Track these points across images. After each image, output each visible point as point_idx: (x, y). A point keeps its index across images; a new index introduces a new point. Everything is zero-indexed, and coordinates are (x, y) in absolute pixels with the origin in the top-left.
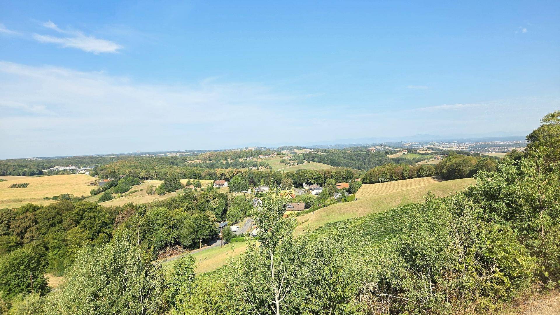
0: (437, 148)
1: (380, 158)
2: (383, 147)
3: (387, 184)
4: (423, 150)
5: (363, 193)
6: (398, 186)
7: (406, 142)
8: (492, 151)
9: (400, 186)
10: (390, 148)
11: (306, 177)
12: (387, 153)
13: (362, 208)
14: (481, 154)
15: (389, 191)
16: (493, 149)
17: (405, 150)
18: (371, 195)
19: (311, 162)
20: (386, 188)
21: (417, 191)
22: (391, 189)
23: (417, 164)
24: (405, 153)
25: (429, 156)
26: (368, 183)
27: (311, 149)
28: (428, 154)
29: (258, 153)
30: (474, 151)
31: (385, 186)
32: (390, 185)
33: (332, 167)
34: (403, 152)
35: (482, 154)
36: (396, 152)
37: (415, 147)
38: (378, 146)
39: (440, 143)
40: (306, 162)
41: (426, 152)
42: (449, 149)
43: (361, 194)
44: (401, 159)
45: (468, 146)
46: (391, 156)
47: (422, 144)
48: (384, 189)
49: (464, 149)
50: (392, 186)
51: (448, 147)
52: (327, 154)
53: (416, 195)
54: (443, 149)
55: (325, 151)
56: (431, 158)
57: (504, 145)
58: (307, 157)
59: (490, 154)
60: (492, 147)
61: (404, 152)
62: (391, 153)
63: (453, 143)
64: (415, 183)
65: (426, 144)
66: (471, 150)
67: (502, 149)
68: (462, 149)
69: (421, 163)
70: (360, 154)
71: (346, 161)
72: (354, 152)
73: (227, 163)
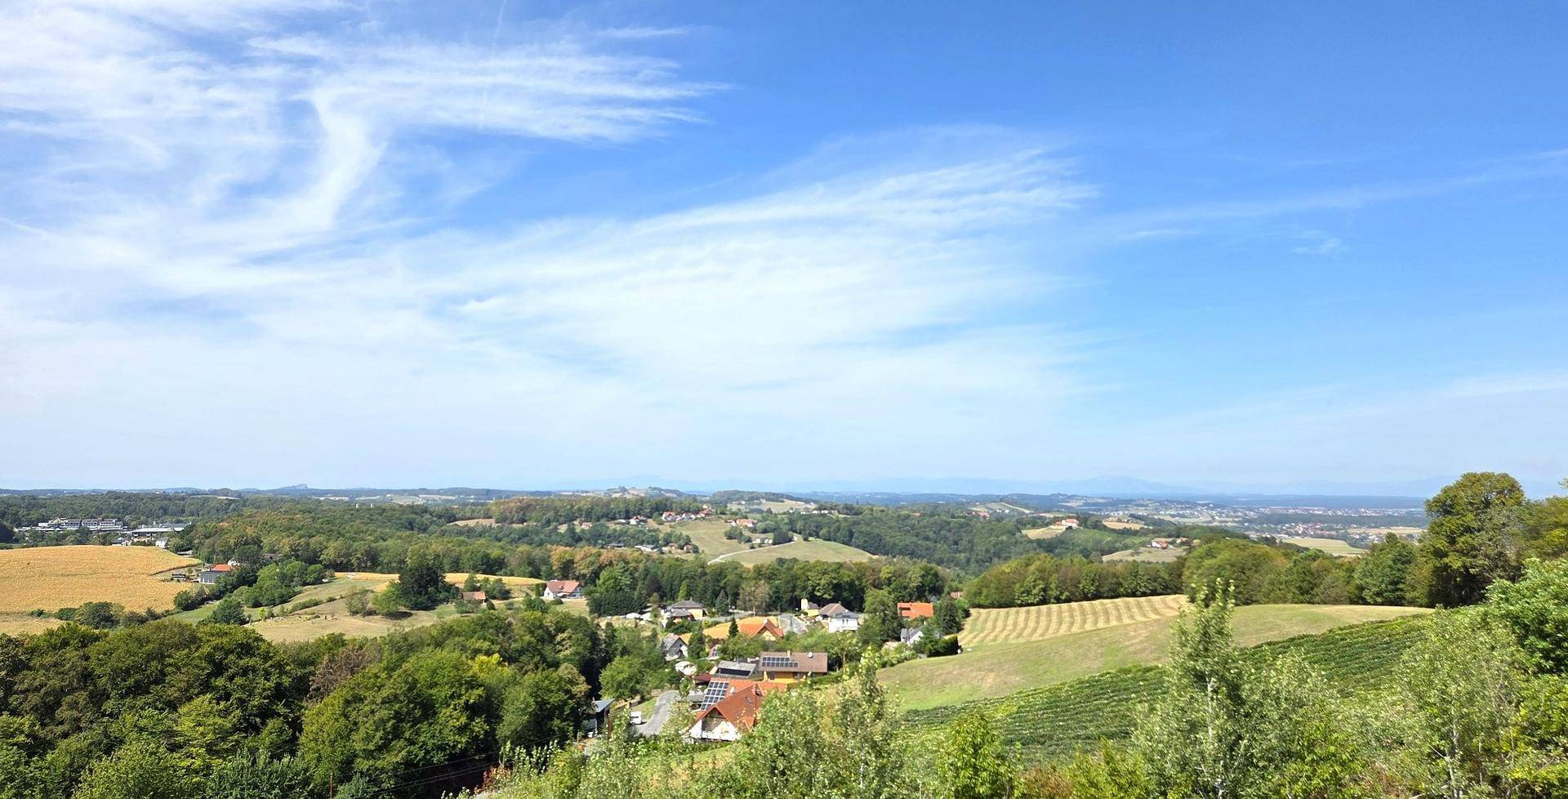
0: (1156, 517)
1: (1004, 538)
2: (1009, 508)
3: (1039, 612)
4: (1119, 521)
5: (976, 633)
6: (1072, 616)
7: (1072, 497)
8: (1304, 534)
9: (1078, 619)
10: (1027, 512)
11: (809, 580)
12: (1022, 523)
13: (993, 674)
14: (1278, 541)
15: (1051, 631)
16: (1307, 529)
17: (1072, 517)
18: (1000, 640)
19: (810, 539)
20: (1038, 622)
21: (1144, 633)
22: (1054, 626)
23: (1105, 558)
24: (1070, 528)
25: (1137, 540)
26: (988, 607)
27: (807, 501)
28: (1135, 533)
29: (658, 506)
30: (1257, 531)
31: (1033, 617)
32: (1049, 614)
33: (871, 555)
34: (1066, 524)
35: (1281, 542)
36: (1047, 524)
37: (1095, 510)
38: (995, 502)
39: (1165, 503)
40: (796, 537)
41: (1128, 526)
42: (1189, 521)
43: (971, 636)
44: (1062, 542)
45: (1238, 517)
46: (1033, 534)
47: (1116, 503)
48: (1032, 624)
49: (1229, 524)
50: (1054, 618)
51: (1183, 516)
52: (855, 518)
53: (1142, 642)
54: (1172, 519)
55: (849, 509)
56: (1143, 544)
57: (1336, 519)
58: (799, 525)
59: (1298, 541)
60: (1304, 522)
61: (1070, 524)
62: (1035, 523)
63: (1199, 505)
64: (1118, 610)
65: (1126, 502)
66: (1247, 529)
67: (1332, 529)
68: (1223, 524)
69: (1116, 556)
70: (948, 523)
71: (909, 540)
72: (932, 515)
73: (572, 530)
